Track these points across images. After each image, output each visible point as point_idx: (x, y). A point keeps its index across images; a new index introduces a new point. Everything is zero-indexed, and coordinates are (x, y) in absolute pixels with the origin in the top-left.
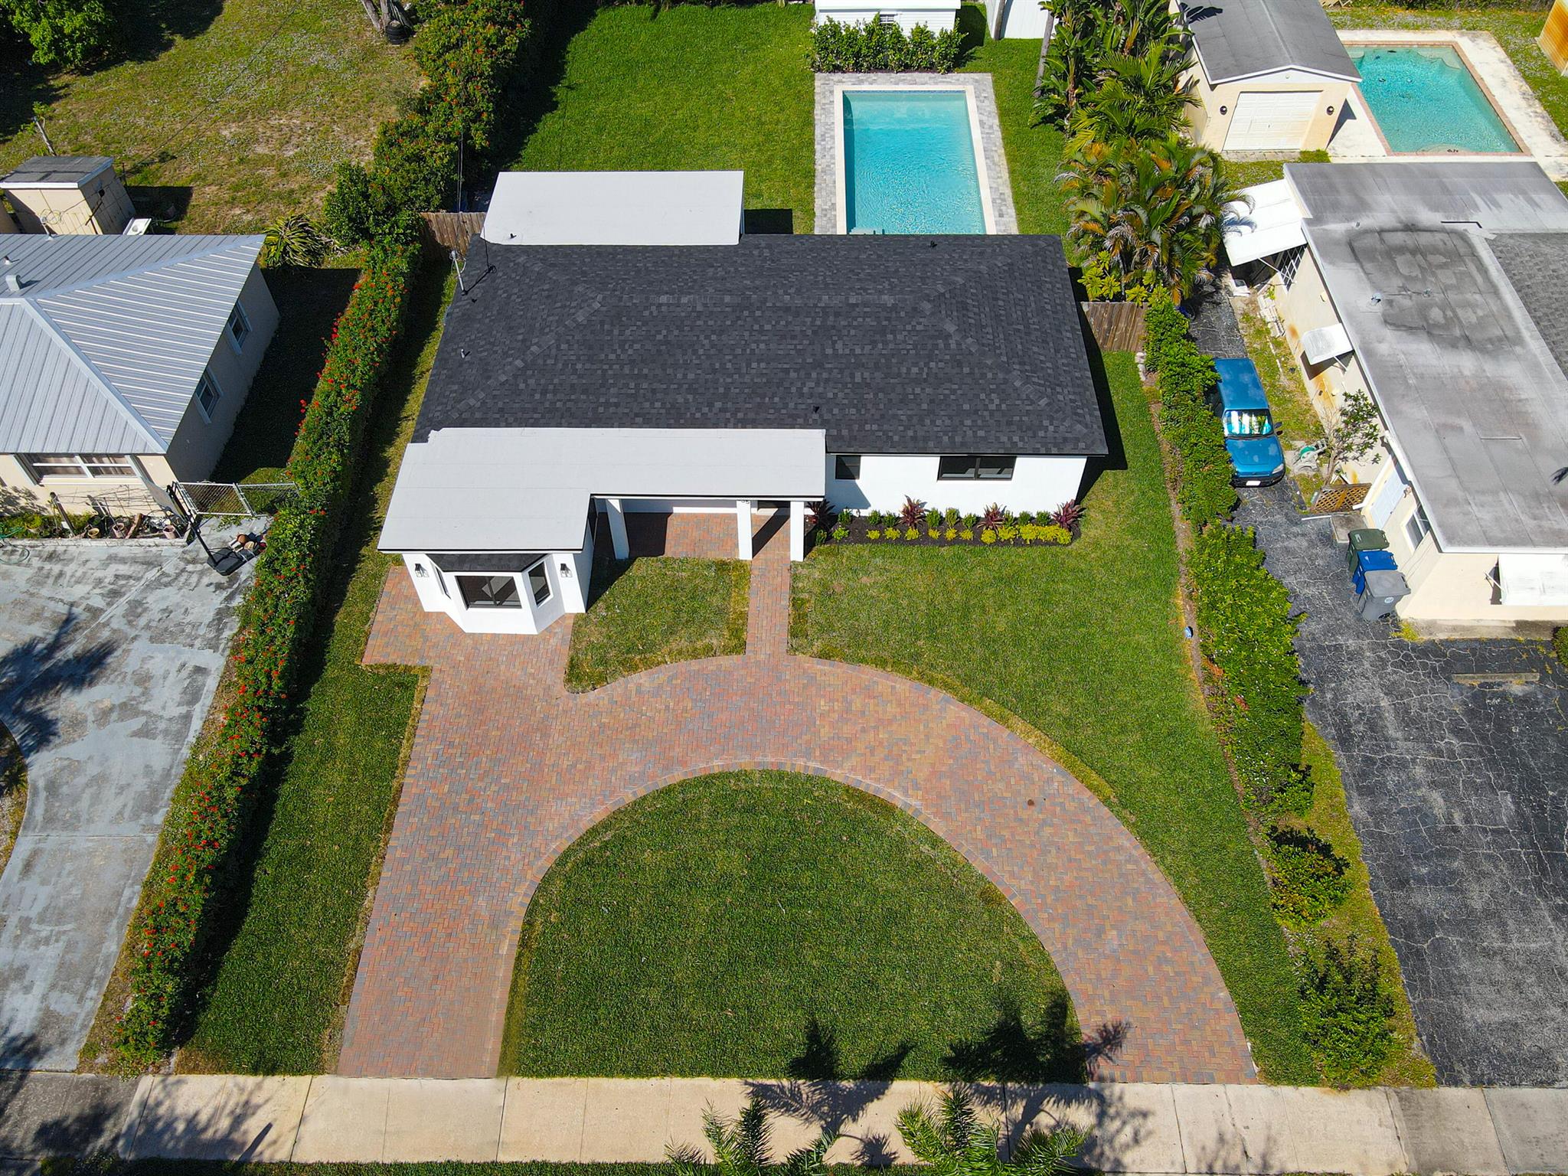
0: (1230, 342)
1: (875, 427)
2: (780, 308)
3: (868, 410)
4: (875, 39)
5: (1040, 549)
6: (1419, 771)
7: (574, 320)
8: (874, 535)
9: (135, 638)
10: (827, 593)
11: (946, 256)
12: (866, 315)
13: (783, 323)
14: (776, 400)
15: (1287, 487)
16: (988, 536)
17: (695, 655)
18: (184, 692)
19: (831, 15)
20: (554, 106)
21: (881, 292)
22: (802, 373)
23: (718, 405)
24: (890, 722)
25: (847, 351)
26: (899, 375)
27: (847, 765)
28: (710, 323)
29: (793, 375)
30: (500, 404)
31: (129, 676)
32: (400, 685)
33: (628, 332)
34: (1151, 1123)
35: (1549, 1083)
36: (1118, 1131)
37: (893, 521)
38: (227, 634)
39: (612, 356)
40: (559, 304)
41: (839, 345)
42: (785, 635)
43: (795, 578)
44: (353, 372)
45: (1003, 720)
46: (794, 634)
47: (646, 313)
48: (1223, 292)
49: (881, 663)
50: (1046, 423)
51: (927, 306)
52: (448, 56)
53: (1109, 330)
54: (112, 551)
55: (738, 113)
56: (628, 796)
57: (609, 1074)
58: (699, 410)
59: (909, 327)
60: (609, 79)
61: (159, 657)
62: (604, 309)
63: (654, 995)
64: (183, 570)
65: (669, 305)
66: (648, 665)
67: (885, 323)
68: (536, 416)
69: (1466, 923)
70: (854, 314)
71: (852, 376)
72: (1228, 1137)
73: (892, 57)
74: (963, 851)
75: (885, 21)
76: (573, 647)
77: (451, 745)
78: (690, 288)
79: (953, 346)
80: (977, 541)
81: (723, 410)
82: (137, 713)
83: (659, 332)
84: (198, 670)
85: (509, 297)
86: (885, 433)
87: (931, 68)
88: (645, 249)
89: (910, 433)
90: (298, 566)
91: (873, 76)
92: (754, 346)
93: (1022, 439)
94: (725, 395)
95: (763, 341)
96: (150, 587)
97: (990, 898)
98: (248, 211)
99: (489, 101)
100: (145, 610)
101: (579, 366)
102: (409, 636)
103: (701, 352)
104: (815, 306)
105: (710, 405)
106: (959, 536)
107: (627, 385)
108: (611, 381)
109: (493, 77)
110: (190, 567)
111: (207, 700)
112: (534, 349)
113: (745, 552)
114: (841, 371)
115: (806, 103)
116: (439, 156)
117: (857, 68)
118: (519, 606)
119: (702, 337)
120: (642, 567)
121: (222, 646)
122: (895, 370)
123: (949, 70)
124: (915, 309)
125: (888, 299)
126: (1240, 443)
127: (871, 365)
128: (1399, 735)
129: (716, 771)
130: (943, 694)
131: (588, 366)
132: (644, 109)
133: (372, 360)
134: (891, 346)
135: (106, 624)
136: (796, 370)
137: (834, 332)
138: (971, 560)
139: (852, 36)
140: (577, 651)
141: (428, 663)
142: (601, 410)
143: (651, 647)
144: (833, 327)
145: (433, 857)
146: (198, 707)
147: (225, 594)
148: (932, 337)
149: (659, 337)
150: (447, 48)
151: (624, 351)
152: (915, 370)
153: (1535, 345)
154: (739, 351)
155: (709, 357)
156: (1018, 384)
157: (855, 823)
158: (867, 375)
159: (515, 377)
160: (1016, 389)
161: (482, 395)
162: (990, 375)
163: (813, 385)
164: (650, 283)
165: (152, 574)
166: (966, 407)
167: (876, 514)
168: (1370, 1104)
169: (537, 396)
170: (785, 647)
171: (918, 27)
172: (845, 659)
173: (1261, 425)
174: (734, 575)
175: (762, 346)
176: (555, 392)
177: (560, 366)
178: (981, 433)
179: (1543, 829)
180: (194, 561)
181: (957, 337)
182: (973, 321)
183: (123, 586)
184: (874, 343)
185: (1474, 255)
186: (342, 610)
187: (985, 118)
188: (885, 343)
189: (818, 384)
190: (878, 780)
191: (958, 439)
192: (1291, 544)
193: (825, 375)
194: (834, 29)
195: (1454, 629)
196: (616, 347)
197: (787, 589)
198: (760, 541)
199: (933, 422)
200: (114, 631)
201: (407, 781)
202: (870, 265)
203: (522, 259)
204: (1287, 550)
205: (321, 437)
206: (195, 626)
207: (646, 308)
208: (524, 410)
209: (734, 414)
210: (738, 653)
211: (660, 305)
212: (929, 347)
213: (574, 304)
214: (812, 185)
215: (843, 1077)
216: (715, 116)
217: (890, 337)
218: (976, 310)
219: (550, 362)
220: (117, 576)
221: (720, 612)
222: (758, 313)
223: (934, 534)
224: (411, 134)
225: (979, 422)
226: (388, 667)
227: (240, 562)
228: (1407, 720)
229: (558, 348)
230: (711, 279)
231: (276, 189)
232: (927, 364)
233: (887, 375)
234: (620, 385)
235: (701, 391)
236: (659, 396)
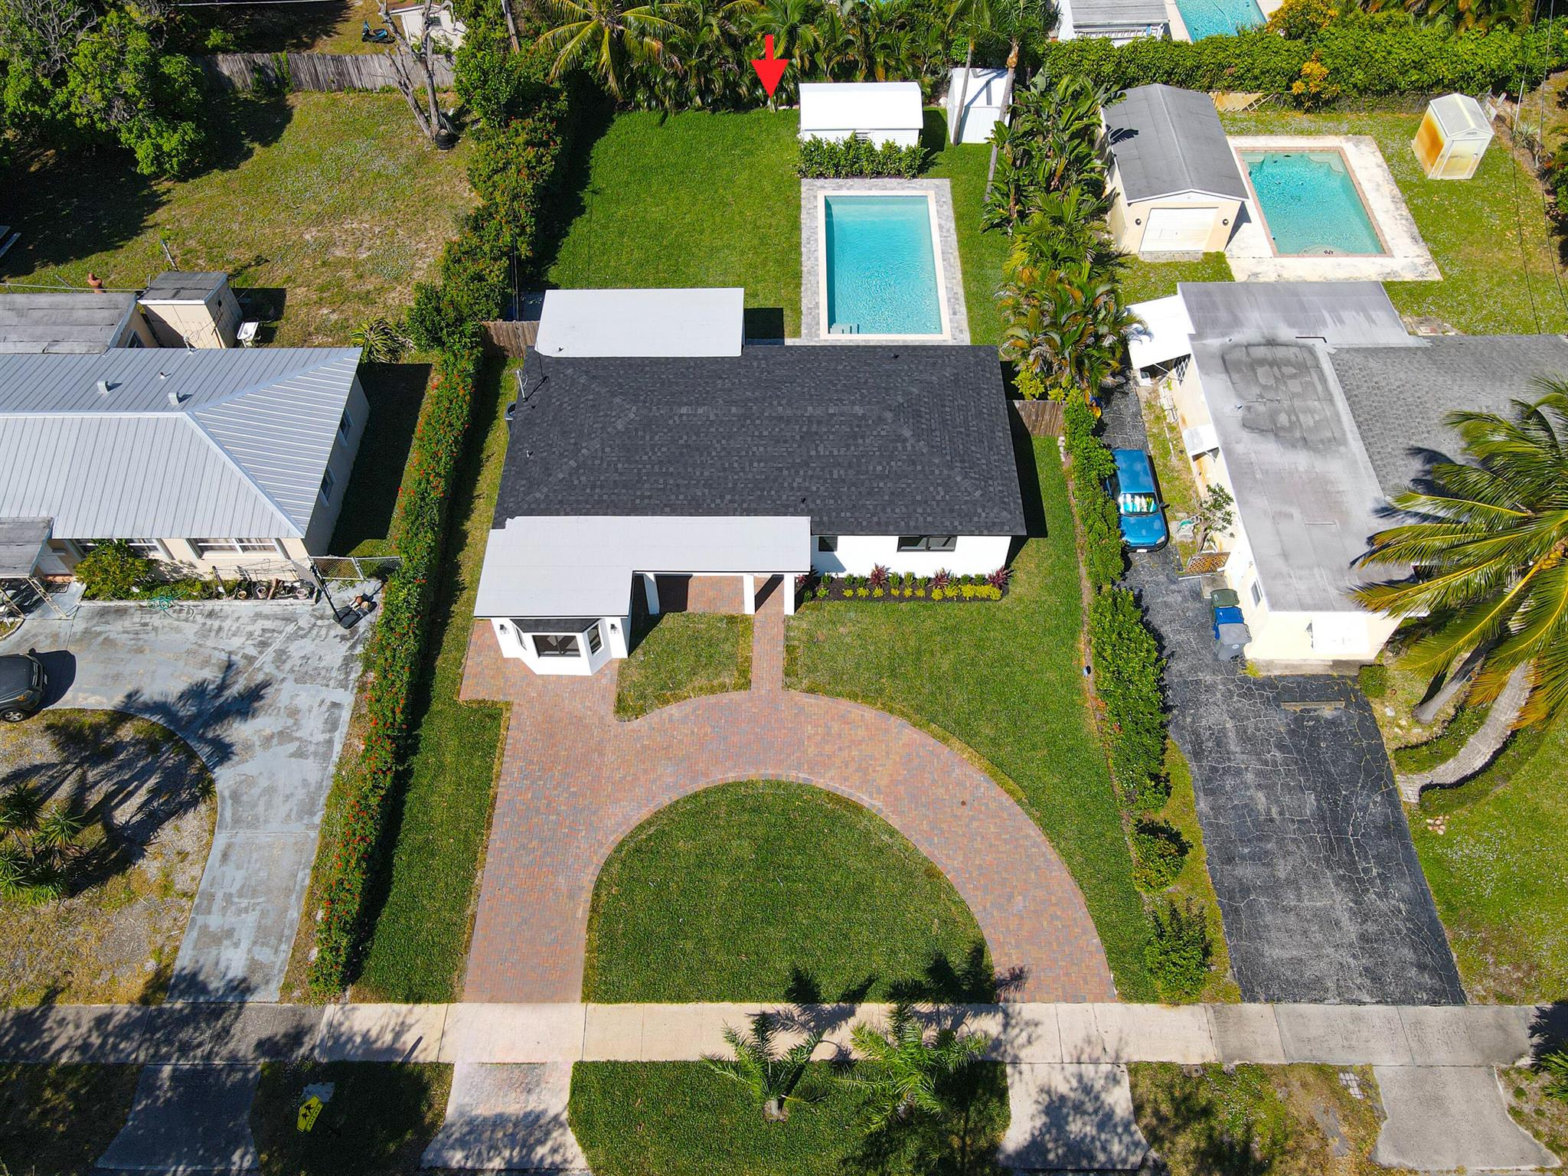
0: (1134, 427)
1: (849, 514)
2: (775, 418)
3: (842, 501)
4: (852, 153)
5: (977, 604)
6: (1250, 777)
7: (615, 428)
8: (849, 593)
9: (283, 680)
10: (812, 641)
11: (906, 367)
12: (841, 423)
13: (777, 430)
14: (773, 493)
15: (1170, 552)
16: (936, 594)
17: (712, 691)
18: (326, 722)
19: (814, 133)
20: (582, 211)
21: (853, 403)
22: (793, 471)
23: (728, 497)
24: (860, 743)
25: (827, 453)
26: (867, 472)
27: (828, 775)
28: (721, 430)
29: (785, 472)
30: (560, 497)
31: (282, 710)
32: (490, 716)
33: (657, 437)
34: (1040, 1030)
35: (1320, 1001)
36: (1017, 1036)
37: (863, 582)
38: (353, 676)
39: (645, 458)
40: (602, 414)
41: (821, 449)
42: (781, 675)
43: (788, 628)
44: (438, 462)
45: (944, 740)
46: (787, 675)
47: (671, 422)
48: (1131, 382)
49: (853, 696)
50: (980, 510)
51: (889, 415)
52: (496, 178)
53: (1036, 421)
54: (258, 609)
55: (737, 218)
56: (665, 800)
57: (659, 1001)
58: (713, 501)
59: (875, 433)
60: (627, 184)
61: (303, 695)
62: (638, 418)
63: (689, 945)
64: (315, 625)
65: (688, 415)
66: (677, 699)
67: (856, 429)
68: (588, 506)
69: (1273, 888)
70: (833, 422)
71: (831, 474)
72: (1093, 1039)
73: (867, 167)
74: (913, 840)
75: (860, 137)
76: (619, 685)
77: (531, 762)
78: (705, 399)
79: (909, 448)
80: (928, 597)
81: (732, 501)
82: (292, 739)
83: (681, 438)
84: (335, 705)
85: (561, 405)
86: (856, 519)
87: (899, 174)
88: (667, 360)
89: (875, 519)
90: (409, 625)
91: (850, 181)
92: (755, 449)
93: (961, 524)
94: (734, 488)
95: (763, 445)
96: (290, 638)
97: (932, 873)
98: (334, 311)
99: (531, 216)
100: (289, 657)
101: (620, 466)
102: (493, 677)
103: (714, 454)
104: (803, 416)
105: (722, 497)
106: (914, 594)
107: (657, 481)
108: (645, 478)
109: (534, 197)
110: (319, 623)
111: (343, 728)
112: (584, 451)
113: (749, 608)
114: (823, 469)
115: (793, 206)
116: (496, 274)
117: (838, 175)
118: (579, 656)
119: (715, 441)
120: (670, 620)
121: (350, 686)
122: (864, 468)
123: (914, 176)
124: (879, 418)
125: (859, 410)
126: (1132, 519)
127: (846, 464)
128: (1238, 749)
129: (731, 781)
130: (900, 721)
131: (626, 466)
132: (656, 213)
133: (452, 451)
134: (861, 448)
135: (260, 669)
136: (788, 469)
137: (817, 437)
138: (923, 613)
139: (832, 150)
140: (623, 688)
141: (510, 699)
142: (638, 501)
143: (678, 685)
144: (816, 433)
145: (524, 847)
146: (337, 734)
147: (349, 644)
148: (892, 441)
149: (681, 442)
150: (495, 172)
151: (654, 453)
152: (879, 468)
153: (1356, 446)
154: (744, 453)
155: (720, 458)
156: (958, 479)
157: (833, 819)
158: (842, 472)
159: (570, 474)
160: (957, 483)
161: (545, 490)
162: (937, 472)
163: (800, 480)
164: (673, 395)
165: (291, 628)
166: (918, 498)
167: (851, 576)
168: (1193, 1015)
169: (588, 491)
170: (780, 684)
171: (887, 141)
172: (826, 693)
173: (1149, 504)
174: (741, 627)
175: (761, 449)
176: (602, 487)
177: (605, 465)
178: (930, 519)
179: (1335, 820)
180: (322, 617)
181: (911, 441)
182: (924, 426)
183: (269, 638)
184: (848, 447)
185: (1318, 367)
186: (440, 657)
187: (943, 222)
188: (857, 446)
189: (804, 480)
190: (850, 787)
191: (912, 524)
192: (1170, 599)
193: (810, 473)
194: (817, 145)
195: (1286, 667)
196: (648, 450)
197: (782, 638)
198: (760, 599)
199: (893, 510)
200: (267, 674)
201: (500, 790)
202: (845, 377)
203: (570, 371)
204: (1166, 604)
205: (417, 519)
206: (329, 670)
207: (671, 418)
208: (578, 502)
209: (740, 505)
210: (745, 689)
211: (681, 415)
212: (891, 449)
213: (614, 414)
214: (799, 286)
215: (824, 1001)
216: (718, 220)
217: (860, 441)
218: (927, 416)
219: (597, 462)
220: (263, 630)
221: (731, 656)
222: (758, 422)
223: (895, 592)
224: (471, 253)
225: (929, 510)
226: (479, 702)
227: (359, 618)
228: (1244, 737)
229: (603, 452)
230: (721, 390)
231: (354, 290)
232: (888, 463)
233: (858, 473)
234: (652, 481)
235: (715, 486)
236: (682, 490)
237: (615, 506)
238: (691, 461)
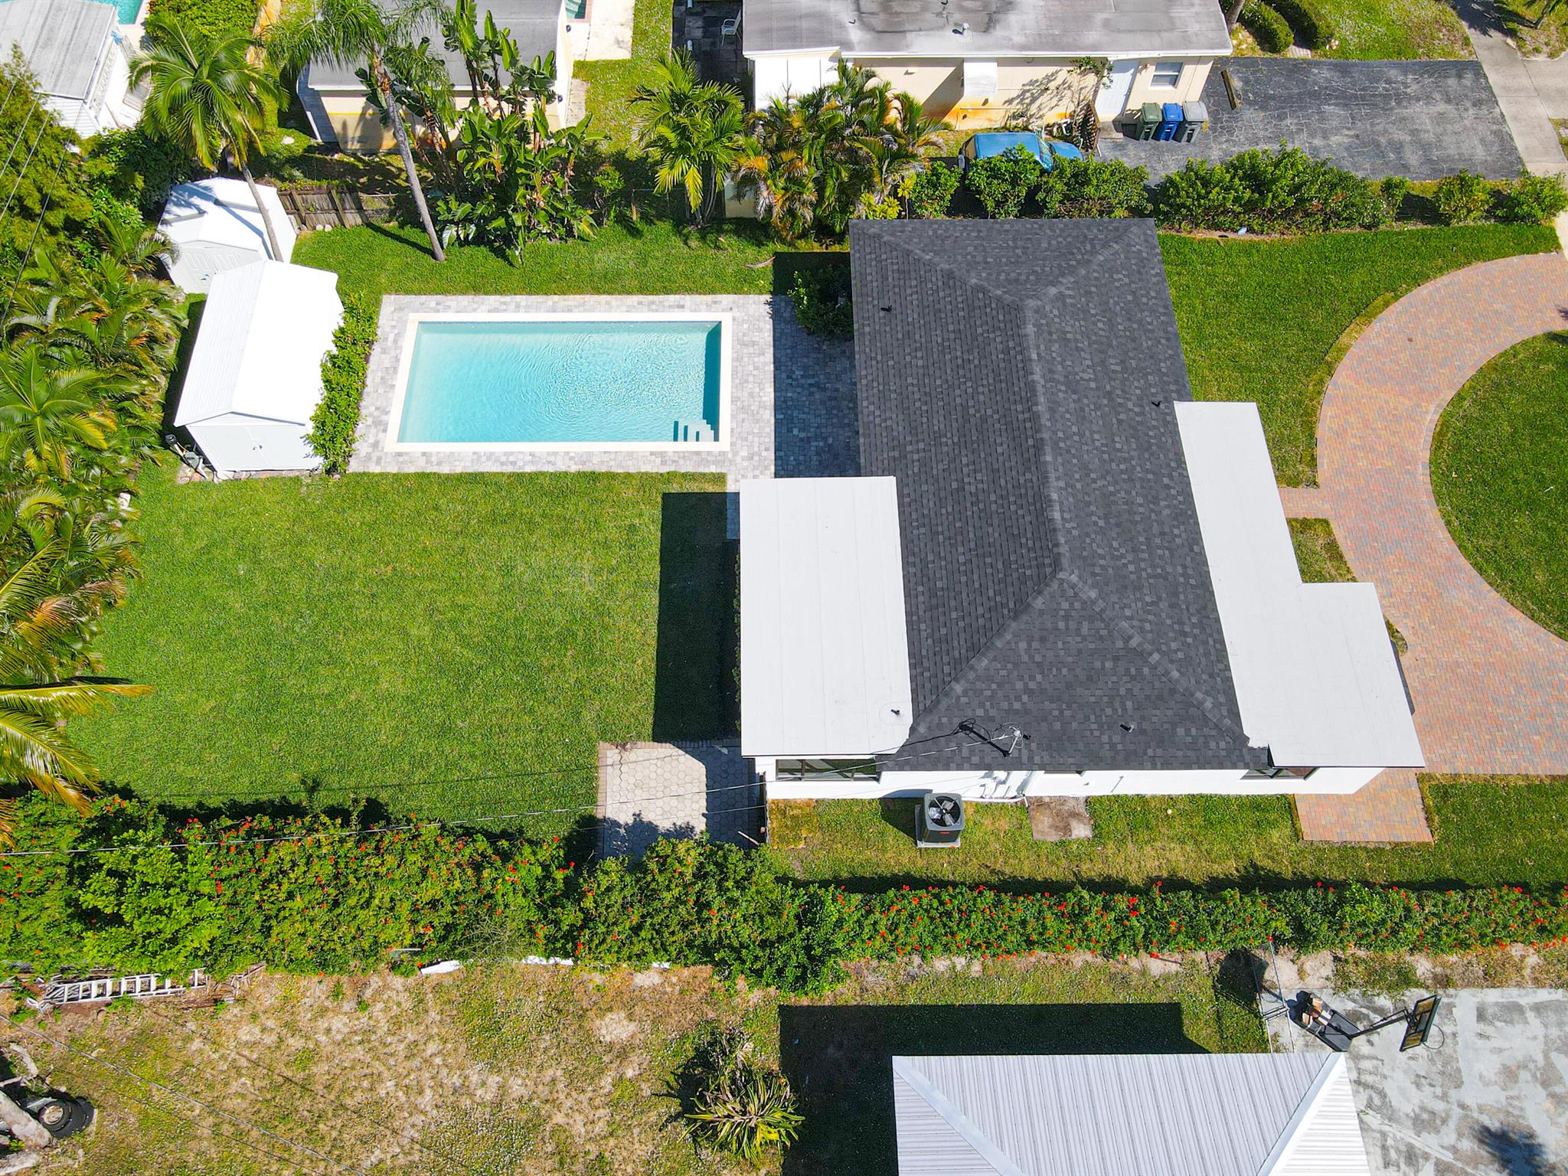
3: (1149, 366)
6: (1317, 142)
7: (1093, 602)
9: (1463, 1106)
12: (1048, 349)
13: (1068, 416)
14: (1154, 432)
17: (1340, 557)
18: (1511, 1022)
22: (1119, 409)
23: (1166, 481)
25: (1090, 371)
26: (1108, 336)
28: (1078, 476)
29: (1122, 416)
30: (1206, 677)
31: (1511, 1093)
32: (1447, 798)
33: (1097, 552)
39: (1131, 568)
41: (1086, 376)
42: (1300, 490)
46: (1298, 484)
47: (1075, 533)
51: (1029, 304)
58: (1175, 498)
59: (1054, 319)
62: (1073, 572)
65: (1062, 511)
67: (1055, 337)
68: (1211, 642)
70: (1049, 358)
71: (1115, 371)
74: (1462, 381)
77: (1493, 742)
79: (1069, 292)
81: (1171, 477)
82: (1550, 1065)
83: (1095, 523)
84: (1481, 1016)
89: (1162, 342)
92: (1098, 443)
94: (1154, 473)
95: (1091, 434)
96: (1390, 1116)
100: (1423, 1109)
101: (1148, 599)
102: (1385, 804)
103: (1111, 489)
104: (1044, 387)
105: (1168, 487)
107: (1161, 557)
108: (1159, 571)
112: (1133, 644)
114: (1110, 379)
119: (1093, 486)
122: (1103, 340)
124: (1036, 312)
125: (1027, 331)
127: (1100, 355)
131: (1146, 592)
134: (1078, 336)
135: (1454, 1150)
136: (1118, 414)
141: (1413, 778)
142: (1192, 582)
146: (1523, 1002)
148: (1065, 307)
149: (1099, 523)
151: (1122, 556)
152: (1100, 325)
154: (1106, 456)
156: (1100, 258)
158: (1113, 360)
159: (1172, 662)
160: (1104, 261)
161: (1199, 696)
162: (1095, 274)
163: (1131, 402)
166: (1130, 298)
169: (1189, 640)
170: (1312, 490)
176: (1181, 623)
177: (1149, 619)
178: (1151, 294)
181: (1062, 286)
183: (1398, 1151)
184: (1075, 349)
188: (1076, 341)
189: (1129, 399)
193: (1119, 392)
196: (1118, 564)
200: (1460, 1135)
201: (1541, 773)
208: (1207, 654)
209: (1173, 469)
210: (1328, 524)
212: (1072, 309)
219: (1148, 626)
220: (1387, 1165)
226: (1428, 814)
229: (1131, 618)
233: (1110, 346)
234: (1161, 563)
235: (1154, 493)
236: (1167, 530)
237: (1205, 608)
238: (1126, 516)
